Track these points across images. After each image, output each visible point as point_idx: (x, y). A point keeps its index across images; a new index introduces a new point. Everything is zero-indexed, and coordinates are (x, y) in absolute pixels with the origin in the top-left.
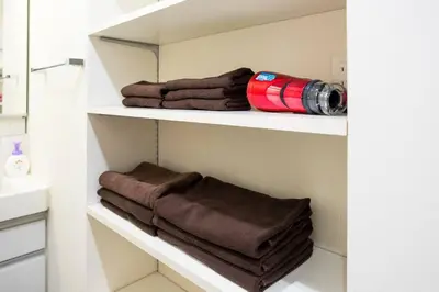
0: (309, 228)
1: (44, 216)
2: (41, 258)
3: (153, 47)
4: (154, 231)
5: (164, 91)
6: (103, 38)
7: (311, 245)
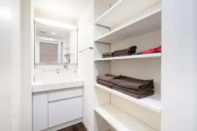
0: (153, 87)
1: (82, 87)
2: (81, 98)
3: (109, 44)
4: (111, 87)
5: (113, 54)
6: (97, 42)
7: (153, 92)
